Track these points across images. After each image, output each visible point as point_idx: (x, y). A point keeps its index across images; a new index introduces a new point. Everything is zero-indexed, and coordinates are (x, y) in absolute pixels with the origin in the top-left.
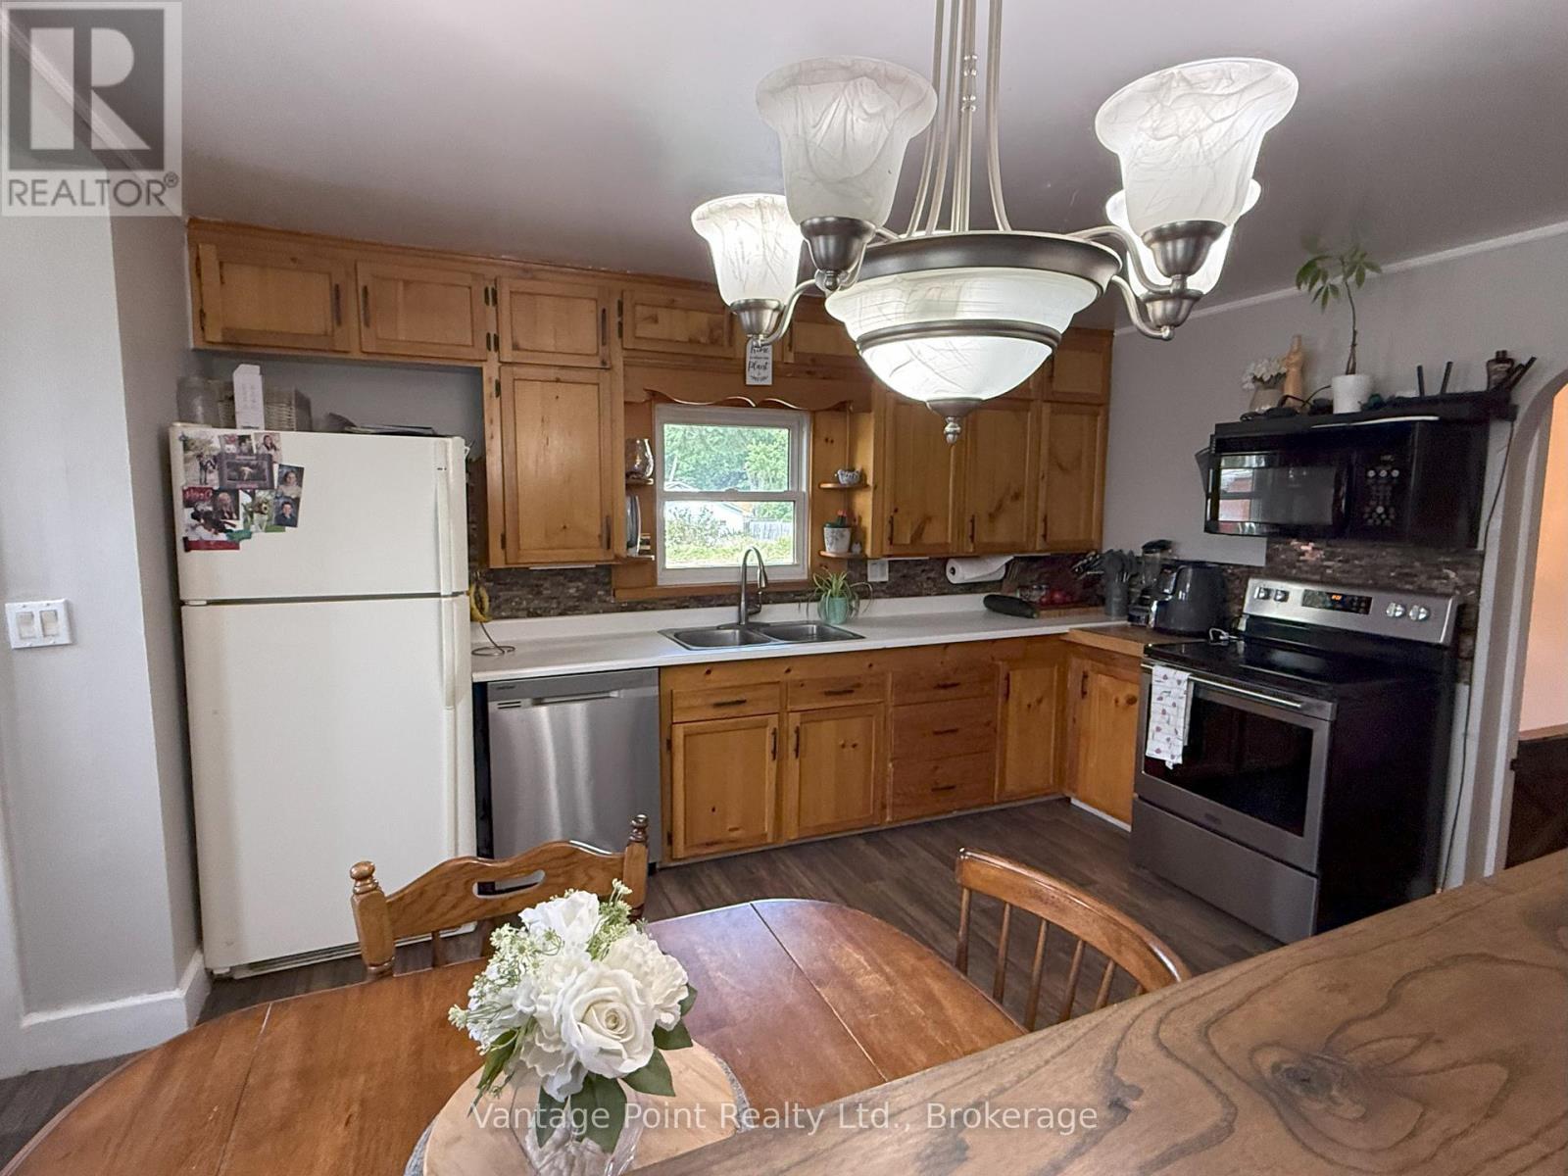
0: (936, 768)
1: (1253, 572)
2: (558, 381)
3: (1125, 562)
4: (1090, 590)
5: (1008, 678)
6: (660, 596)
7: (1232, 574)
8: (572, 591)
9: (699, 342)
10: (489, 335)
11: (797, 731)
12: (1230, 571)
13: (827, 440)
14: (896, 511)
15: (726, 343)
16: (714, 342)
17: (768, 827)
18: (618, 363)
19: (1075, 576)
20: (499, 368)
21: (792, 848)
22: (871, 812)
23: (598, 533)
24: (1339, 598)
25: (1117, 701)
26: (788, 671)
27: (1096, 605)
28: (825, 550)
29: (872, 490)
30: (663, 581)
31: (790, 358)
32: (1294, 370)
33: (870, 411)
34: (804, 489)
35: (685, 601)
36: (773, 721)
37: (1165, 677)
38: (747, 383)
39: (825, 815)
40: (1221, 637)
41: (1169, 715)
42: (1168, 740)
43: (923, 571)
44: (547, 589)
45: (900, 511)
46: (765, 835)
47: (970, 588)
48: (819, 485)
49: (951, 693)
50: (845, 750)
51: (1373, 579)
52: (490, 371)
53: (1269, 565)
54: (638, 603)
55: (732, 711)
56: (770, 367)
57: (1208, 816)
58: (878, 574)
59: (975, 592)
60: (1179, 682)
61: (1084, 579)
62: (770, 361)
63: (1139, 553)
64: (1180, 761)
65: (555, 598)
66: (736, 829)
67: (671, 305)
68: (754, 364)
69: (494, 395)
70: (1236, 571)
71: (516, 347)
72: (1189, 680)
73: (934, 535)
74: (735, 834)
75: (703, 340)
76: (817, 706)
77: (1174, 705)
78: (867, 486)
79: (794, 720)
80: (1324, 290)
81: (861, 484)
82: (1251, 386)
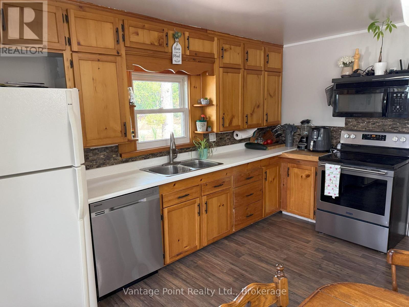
0: (247, 208)
1: (342, 129)
2: (99, 60)
3: (293, 128)
4: (278, 138)
5: (266, 173)
6: (138, 155)
7: (333, 130)
8: (102, 156)
9: (154, 45)
10: (65, 37)
11: (206, 203)
12: (332, 129)
13: (194, 87)
14: (224, 114)
15: (165, 45)
16: (160, 45)
17: (197, 243)
18: (123, 52)
19: (273, 134)
20: (72, 54)
21: (204, 249)
22: (229, 229)
23: (120, 129)
24: (375, 136)
25: (302, 177)
26: (201, 180)
27: (282, 144)
28: (197, 130)
29: (216, 106)
30: (140, 148)
31: (188, 53)
32: (357, 60)
33: (213, 75)
34: (187, 107)
35: (148, 155)
36: (198, 201)
37: (331, 168)
38: (173, 63)
39: (215, 235)
40: (334, 152)
41: (332, 180)
42: (333, 189)
43: (226, 136)
44: (91, 156)
45: (225, 114)
46: (197, 246)
47: (241, 141)
48: (193, 105)
49: (251, 180)
50: (220, 207)
51: (383, 129)
52: (67, 55)
53: (346, 126)
54: (130, 159)
55: (183, 199)
56: (181, 56)
57: (347, 213)
58: (213, 138)
59: (242, 142)
60: (337, 169)
61: (277, 135)
62: (181, 54)
63: (300, 124)
64: (338, 196)
65: (94, 160)
66: (187, 246)
67: (143, 28)
68: (175, 55)
69: (70, 67)
70: (334, 129)
71: (79, 44)
72: (340, 168)
73: (235, 123)
74: (186, 248)
75: (156, 44)
76: (212, 192)
77: (335, 177)
78: (213, 105)
79: (204, 199)
80: (378, 32)
81: (210, 103)
82: (343, 66)
